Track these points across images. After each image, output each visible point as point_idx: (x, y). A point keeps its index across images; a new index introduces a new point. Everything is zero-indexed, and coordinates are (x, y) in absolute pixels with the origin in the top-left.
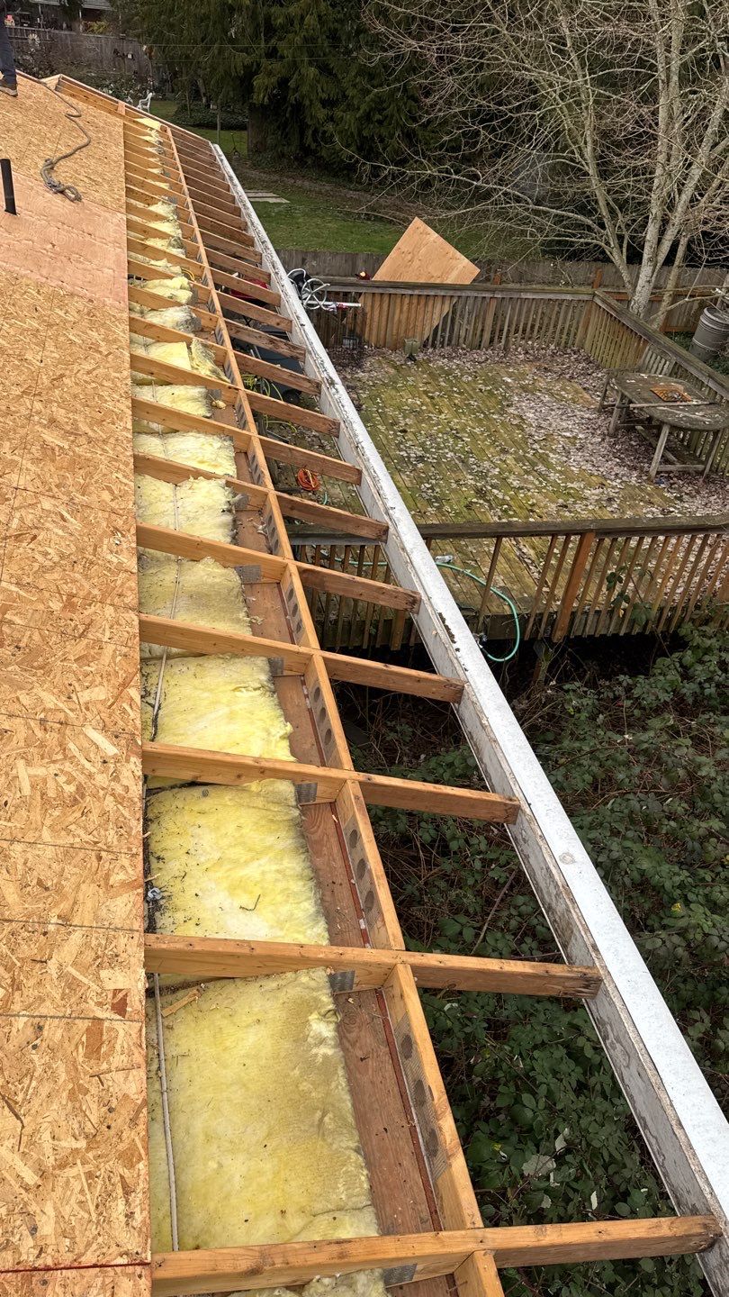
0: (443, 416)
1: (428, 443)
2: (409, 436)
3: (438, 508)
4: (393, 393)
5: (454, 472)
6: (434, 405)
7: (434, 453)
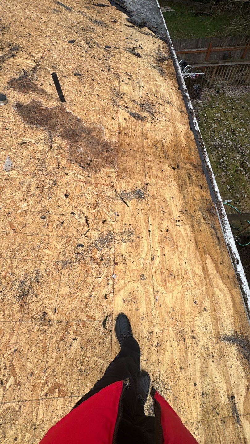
0: (228, 122)
1: (223, 137)
2: (216, 134)
3: (226, 173)
4: (211, 111)
5: (232, 153)
6: (226, 116)
7: (224, 143)
